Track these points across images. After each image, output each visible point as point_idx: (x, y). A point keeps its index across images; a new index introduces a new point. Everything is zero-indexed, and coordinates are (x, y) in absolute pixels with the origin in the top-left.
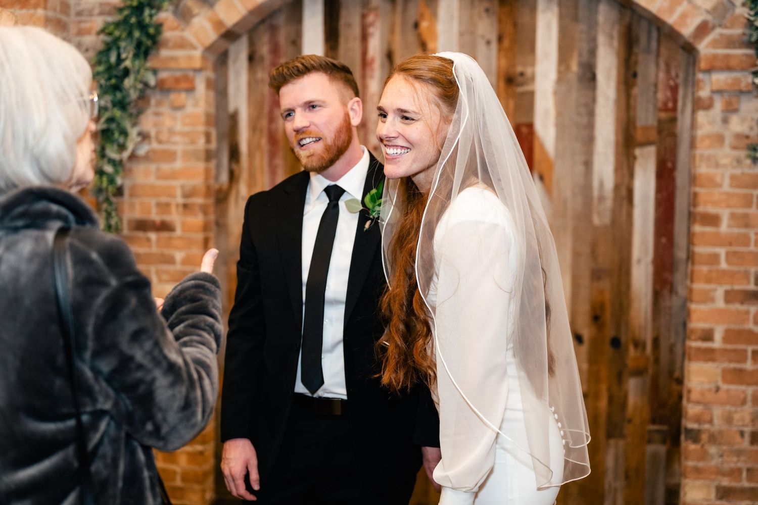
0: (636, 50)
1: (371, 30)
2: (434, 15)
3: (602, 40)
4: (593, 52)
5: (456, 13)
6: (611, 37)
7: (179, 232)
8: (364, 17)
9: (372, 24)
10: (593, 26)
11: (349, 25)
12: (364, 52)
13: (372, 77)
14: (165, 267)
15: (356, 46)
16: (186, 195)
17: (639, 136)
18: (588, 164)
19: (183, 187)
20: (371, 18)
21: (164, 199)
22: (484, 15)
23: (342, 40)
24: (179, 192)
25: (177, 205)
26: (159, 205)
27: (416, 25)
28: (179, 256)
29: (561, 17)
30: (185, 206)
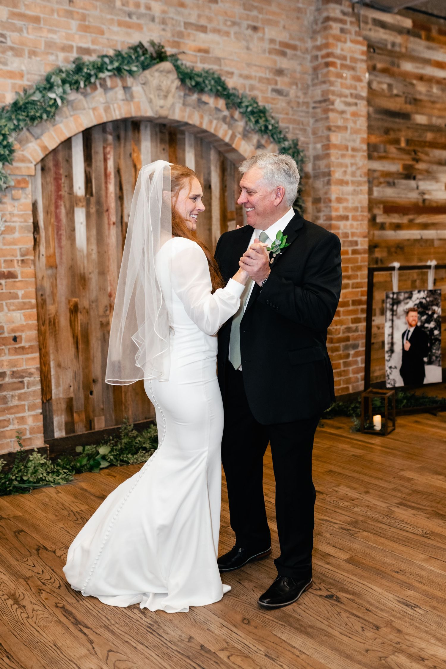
0: (226, 174)
1: (109, 156)
2: (139, 150)
3: (213, 168)
4: (209, 174)
5: (150, 150)
6: (216, 167)
7: (20, 278)
8: (104, 148)
9: (109, 153)
10: (209, 161)
11: (97, 153)
12: (106, 169)
13: (110, 183)
14: (12, 301)
15: (101, 164)
16: (22, 255)
17: (229, 215)
18: (210, 230)
19: (20, 249)
20: (108, 149)
21: (9, 258)
22: (162, 151)
23: (93, 161)
24: (18, 253)
25: (18, 261)
26: (5, 261)
27: (130, 155)
28: (20, 293)
29: (196, 156)
30: (23, 261)
